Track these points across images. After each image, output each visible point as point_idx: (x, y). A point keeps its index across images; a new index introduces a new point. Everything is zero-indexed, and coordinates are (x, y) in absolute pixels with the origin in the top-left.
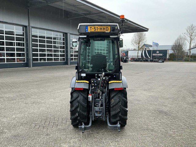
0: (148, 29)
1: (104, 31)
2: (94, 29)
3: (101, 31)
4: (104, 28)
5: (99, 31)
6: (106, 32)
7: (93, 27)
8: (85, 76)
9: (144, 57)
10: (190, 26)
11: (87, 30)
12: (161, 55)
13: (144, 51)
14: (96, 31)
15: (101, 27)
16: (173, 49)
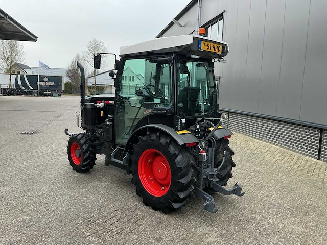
0: (37, 38)
2: (207, 47)
4: (217, 48)
9: (21, 87)
10: (92, 41)
11: (200, 46)
12: (53, 84)
13: (19, 76)
15: (214, 45)
16: (68, 76)
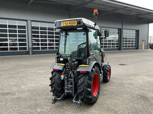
1: (72, 25)
2: (65, 24)
3: (70, 25)
4: (72, 22)
5: (69, 25)
6: (74, 25)
7: (64, 22)
8: (63, 60)
11: (60, 25)
14: (67, 25)
15: (70, 22)
